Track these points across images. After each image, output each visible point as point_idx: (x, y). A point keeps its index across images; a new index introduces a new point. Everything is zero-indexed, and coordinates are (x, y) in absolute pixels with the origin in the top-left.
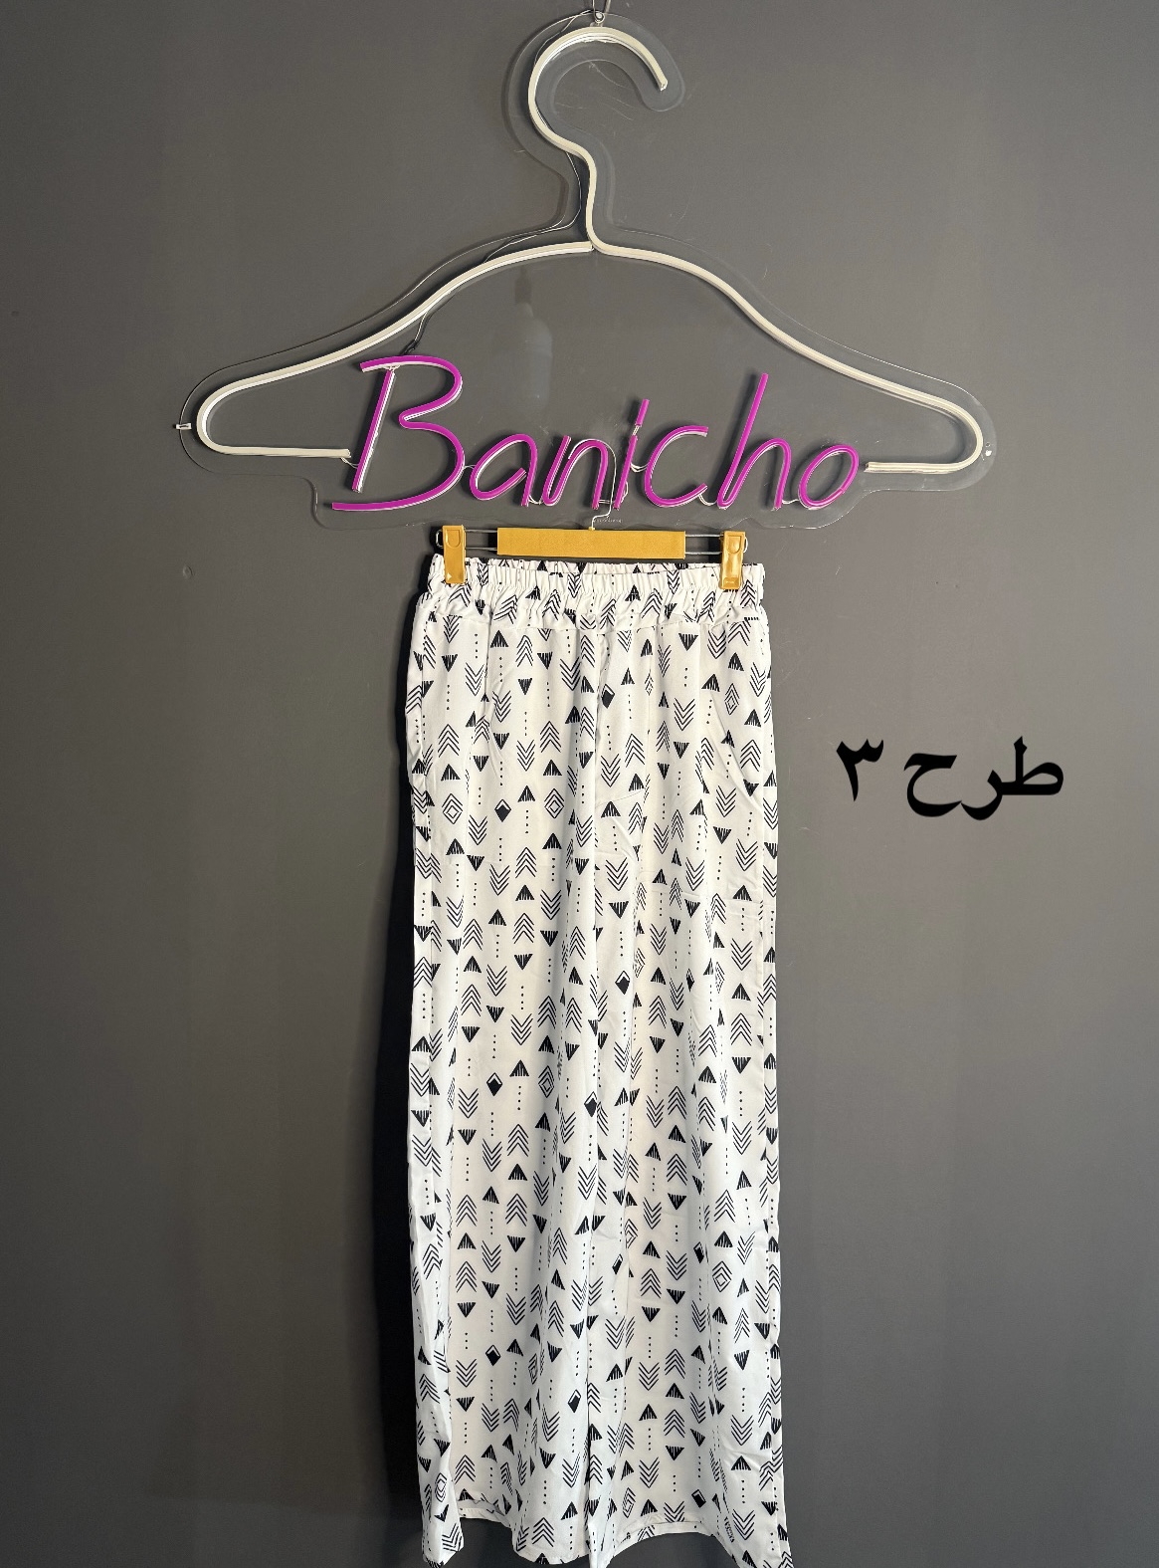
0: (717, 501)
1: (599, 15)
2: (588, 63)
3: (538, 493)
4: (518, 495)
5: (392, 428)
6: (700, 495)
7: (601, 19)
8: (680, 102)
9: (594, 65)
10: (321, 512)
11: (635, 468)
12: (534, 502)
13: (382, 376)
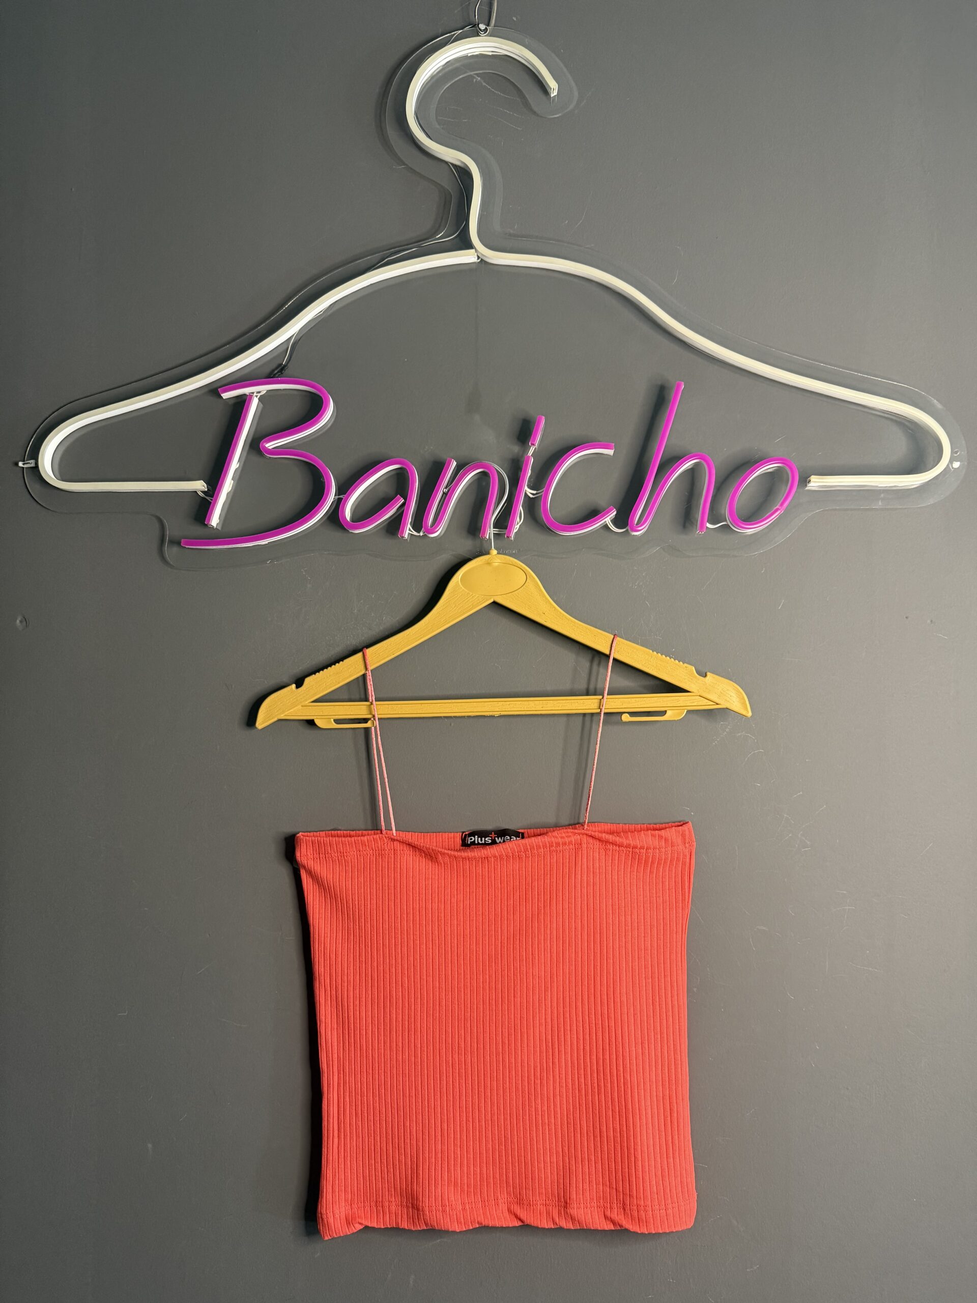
0: (627, 528)
1: (482, 27)
2: (471, 75)
3: (418, 524)
4: (394, 526)
5: (255, 458)
6: (608, 520)
7: (486, 30)
8: (571, 107)
9: (479, 78)
10: (171, 552)
11: (530, 492)
12: (415, 533)
13: (241, 403)
